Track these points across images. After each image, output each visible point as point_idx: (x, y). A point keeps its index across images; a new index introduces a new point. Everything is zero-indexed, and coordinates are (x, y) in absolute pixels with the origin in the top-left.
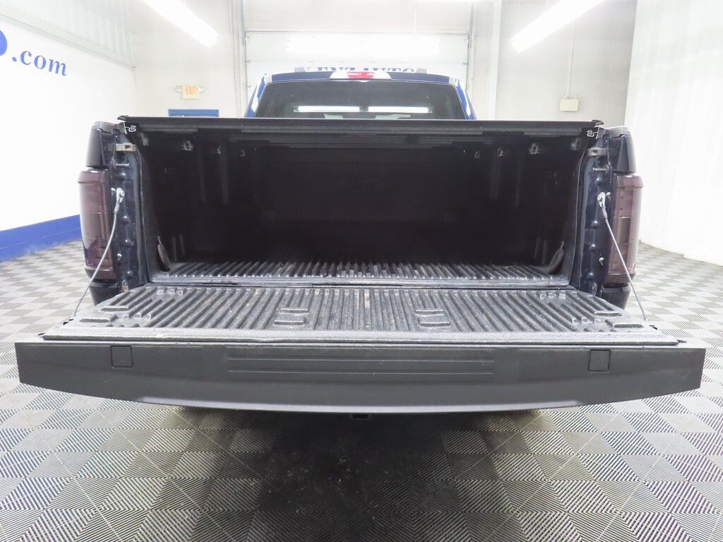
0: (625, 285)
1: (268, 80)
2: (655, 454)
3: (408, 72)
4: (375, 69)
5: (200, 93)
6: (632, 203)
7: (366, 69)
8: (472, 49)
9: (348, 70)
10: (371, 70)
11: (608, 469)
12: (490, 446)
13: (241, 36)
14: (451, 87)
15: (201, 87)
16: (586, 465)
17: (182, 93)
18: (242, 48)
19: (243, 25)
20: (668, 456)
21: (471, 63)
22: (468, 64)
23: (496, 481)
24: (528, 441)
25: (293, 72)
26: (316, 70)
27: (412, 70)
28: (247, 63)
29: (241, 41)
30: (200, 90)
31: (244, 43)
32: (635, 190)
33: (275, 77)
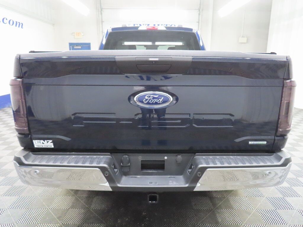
0: (286, 135)
1: (110, 31)
2: (293, 209)
3: (172, 26)
4: (158, 25)
5: (83, 35)
6: (290, 95)
7: (154, 25)
8: (201, 16)
9: (147, 25)
10: (156, 26)
11: (271, 218)
12: (214, 205)
13: (100, 10)
14: (194, 34)
15: (83, 33)
16: (261, 215)
17: (74, 36)
18: (100, 15)
19: (101, 5)
20: (299, 210)
21: (200, 22)
22: (199, 22)
23: (218, 225)
24: (232, 202)
25: (121, 27)
26: (133, 26)
27: (175, 26)
28: (103, 23)
29: (100, 13)
30: (82, 34)
31: (101, 14)
32: (292, 88)
33: (113, 29)
